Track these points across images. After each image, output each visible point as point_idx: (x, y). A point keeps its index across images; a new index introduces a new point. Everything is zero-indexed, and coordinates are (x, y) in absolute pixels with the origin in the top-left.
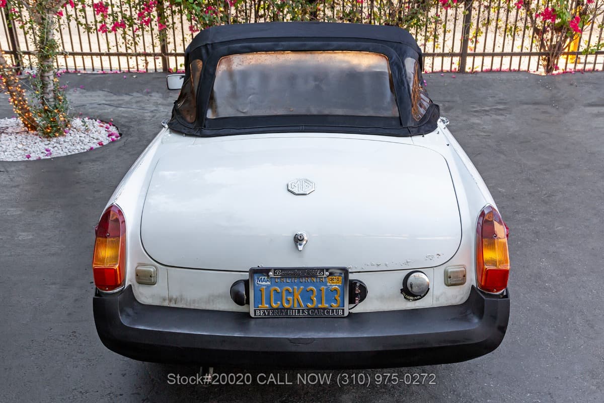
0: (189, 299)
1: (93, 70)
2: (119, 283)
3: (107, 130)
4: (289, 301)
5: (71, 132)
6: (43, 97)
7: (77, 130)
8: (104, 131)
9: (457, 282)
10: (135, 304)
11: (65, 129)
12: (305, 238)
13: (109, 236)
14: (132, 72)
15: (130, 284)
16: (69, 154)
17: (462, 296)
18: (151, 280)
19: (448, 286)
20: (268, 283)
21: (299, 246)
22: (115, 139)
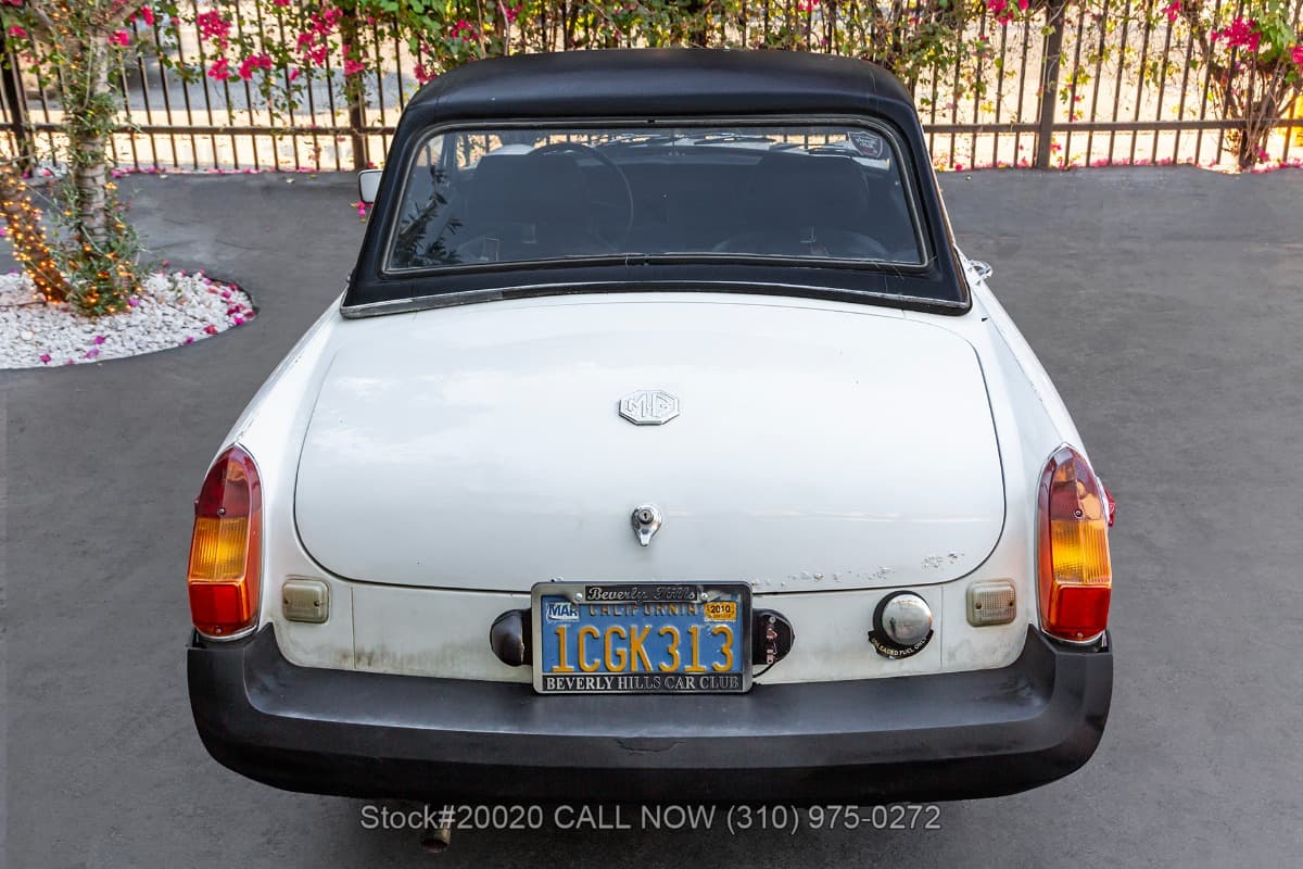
0: (399, 655)
1: (196, 165)
2: (246, 618)
3: (224, 299)
4: (619, 656)
5: (143, 303)
6: (81, 224)
7: (157, 299)
8: (219, 302)
9: (995, 618)
10: (280, 664)
11: (131, 298)
12: (657, 518)
13: (223, 514)
14: (283, 172)
15: (271, 621)
16: (139, 352)
17: (1006, 650)
18: (316, 612)
19: (976, 625)
20: (573, 617)
21: (642, 536)
22: (245, 319)
